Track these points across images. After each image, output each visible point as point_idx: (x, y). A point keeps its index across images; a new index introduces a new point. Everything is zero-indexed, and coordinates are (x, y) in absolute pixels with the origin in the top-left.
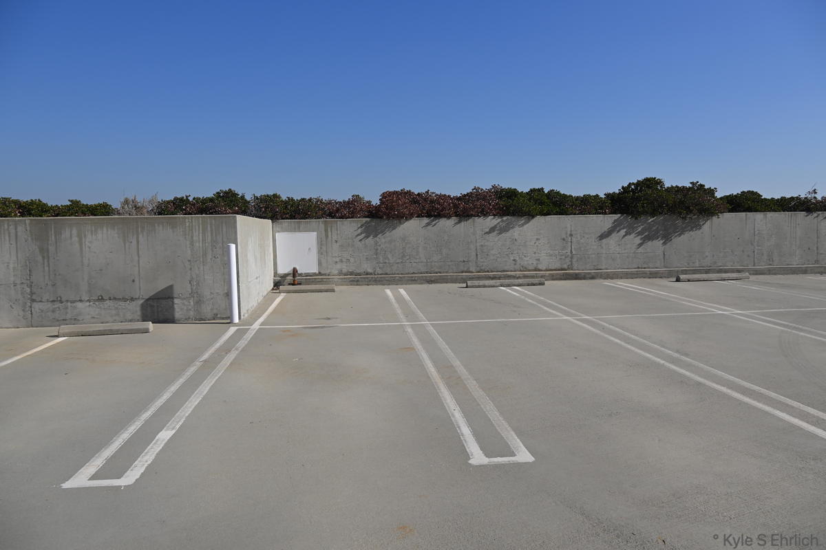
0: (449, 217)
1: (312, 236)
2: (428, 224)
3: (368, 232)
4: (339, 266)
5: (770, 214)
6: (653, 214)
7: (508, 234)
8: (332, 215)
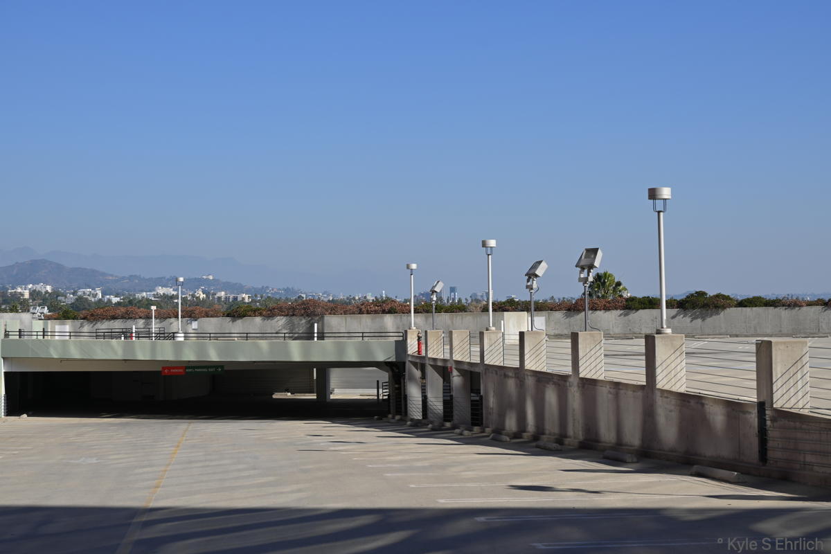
0: (600, 310)
1: (544, 318)
2: (592, 313)
3: (567, 316)
4: (554, 331)
5: (754, 309)
6: (694, 308)
7: (626, 317)
8: (551, 310)
